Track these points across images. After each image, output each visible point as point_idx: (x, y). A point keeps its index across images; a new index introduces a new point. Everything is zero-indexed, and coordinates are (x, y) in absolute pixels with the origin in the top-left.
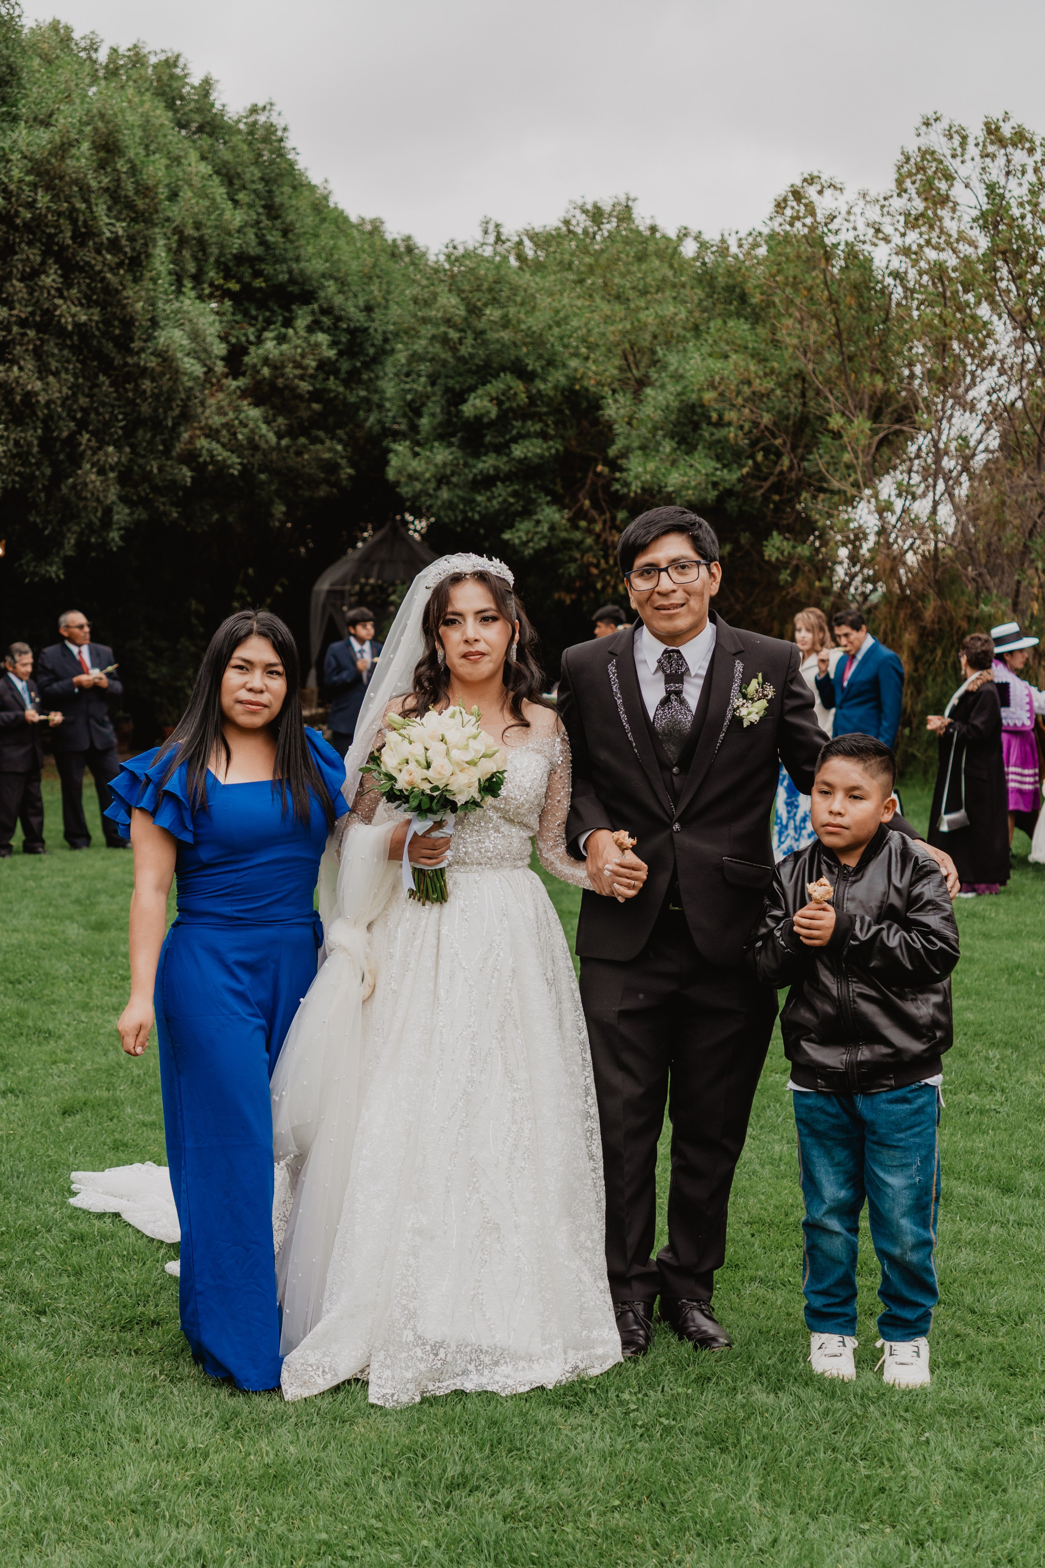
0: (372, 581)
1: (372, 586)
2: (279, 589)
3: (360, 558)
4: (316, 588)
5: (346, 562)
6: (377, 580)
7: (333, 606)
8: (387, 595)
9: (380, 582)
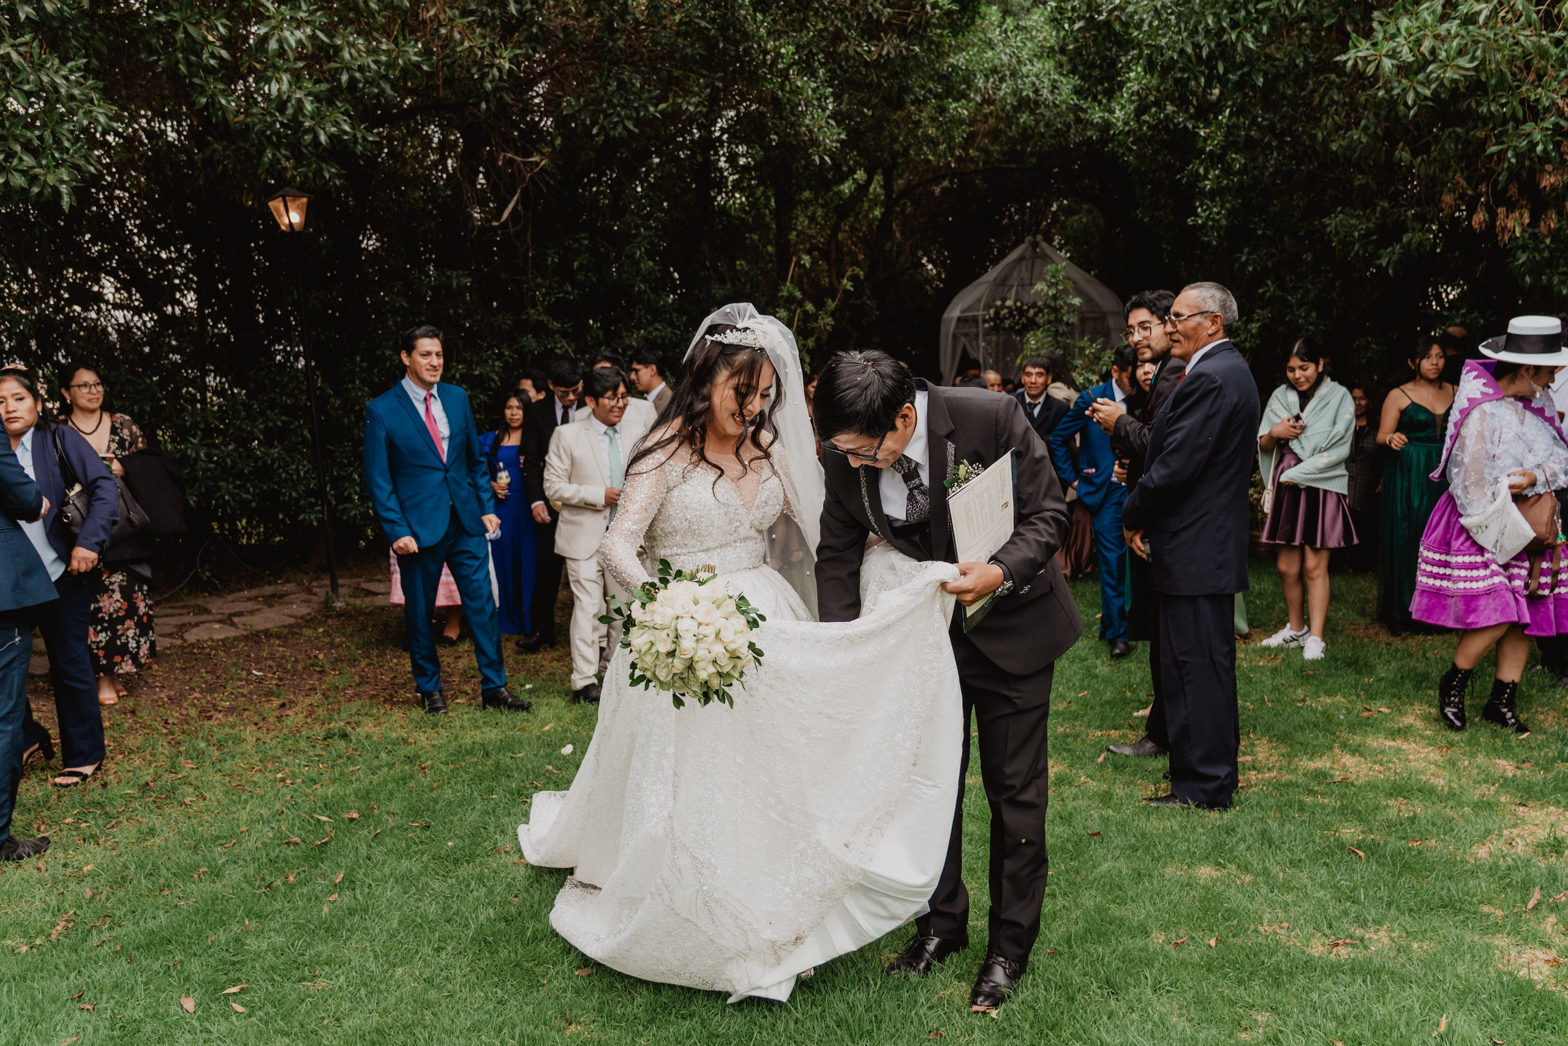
0: (1009, 303)
1: (1009, 308)
2: (849, 286)
3: (995, 280)
4: (946, 316)
5: (980, 284)
6: (1015, 303)
7: (966, 335)
8: (1028, 319)
9: (1019, 304)
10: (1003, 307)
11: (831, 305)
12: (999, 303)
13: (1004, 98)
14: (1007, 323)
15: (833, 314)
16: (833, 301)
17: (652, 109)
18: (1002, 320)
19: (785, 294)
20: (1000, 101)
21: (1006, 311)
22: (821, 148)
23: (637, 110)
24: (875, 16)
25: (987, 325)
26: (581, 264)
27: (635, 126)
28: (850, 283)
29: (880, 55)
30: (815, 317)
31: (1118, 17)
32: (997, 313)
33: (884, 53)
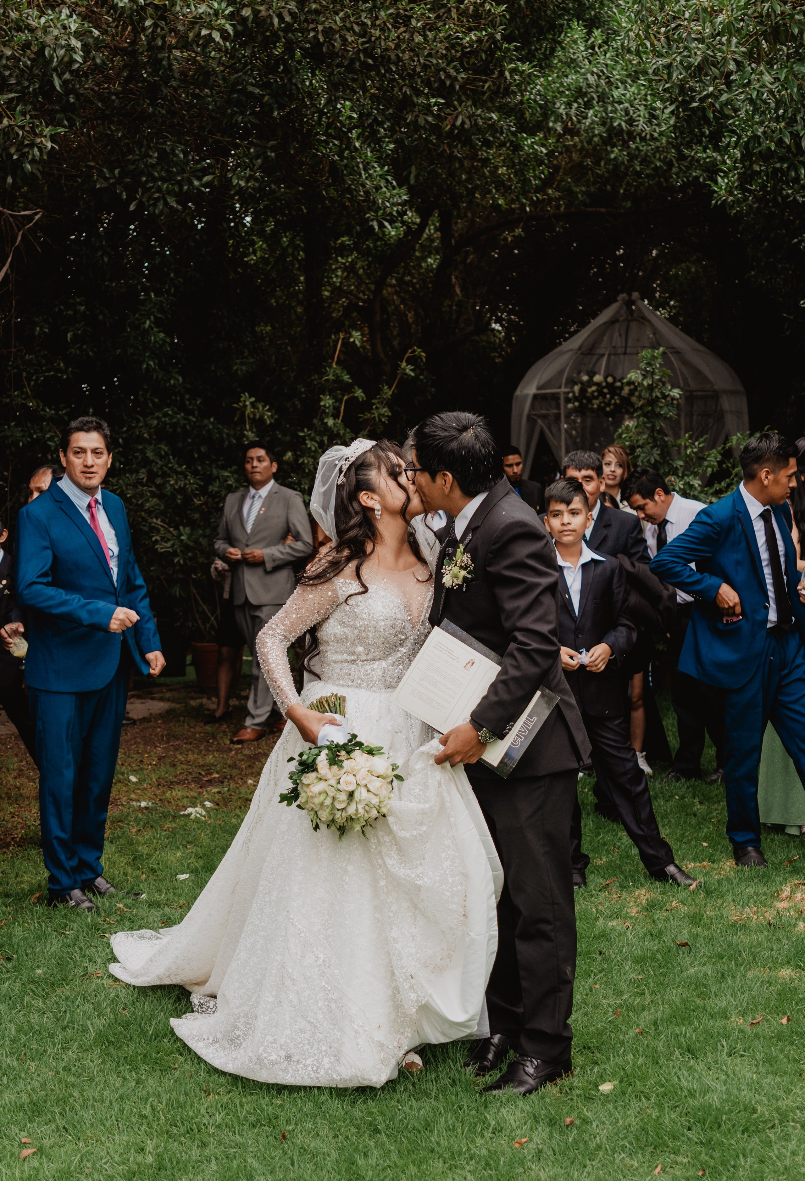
0: (598, 378)
1: (598, 384)
2: (408, 370)
3: (580, 348)
4: (518, 393)
5: (562, 353)
6: (606, 378)
7: (544, 417)
8: (622, 398)
9: (610, 380)
10: (590, 383)
11: (388, 392)
12: (585, 378)
13: (591, 128)
14: (596, 403)
15: (389, 404)
16: (390, 387)
17: (196, 183)
18: (590, 400)
19: (331, 377)
20: (586, 131)
21: (594, 388)
22: (380, 213)
23: (180, 184)
24: (448, 83)
25: (570, 406)
26: (75, 335)
27: (178, 203)
28: (410, 367)
29: (453, 125)
30: (367, 406)
31: (712, 105)
32: (583, 391)
33: (458, 123)
